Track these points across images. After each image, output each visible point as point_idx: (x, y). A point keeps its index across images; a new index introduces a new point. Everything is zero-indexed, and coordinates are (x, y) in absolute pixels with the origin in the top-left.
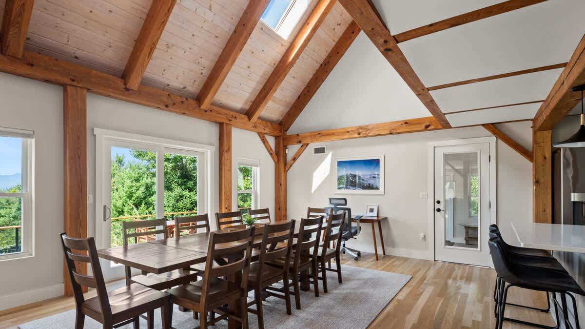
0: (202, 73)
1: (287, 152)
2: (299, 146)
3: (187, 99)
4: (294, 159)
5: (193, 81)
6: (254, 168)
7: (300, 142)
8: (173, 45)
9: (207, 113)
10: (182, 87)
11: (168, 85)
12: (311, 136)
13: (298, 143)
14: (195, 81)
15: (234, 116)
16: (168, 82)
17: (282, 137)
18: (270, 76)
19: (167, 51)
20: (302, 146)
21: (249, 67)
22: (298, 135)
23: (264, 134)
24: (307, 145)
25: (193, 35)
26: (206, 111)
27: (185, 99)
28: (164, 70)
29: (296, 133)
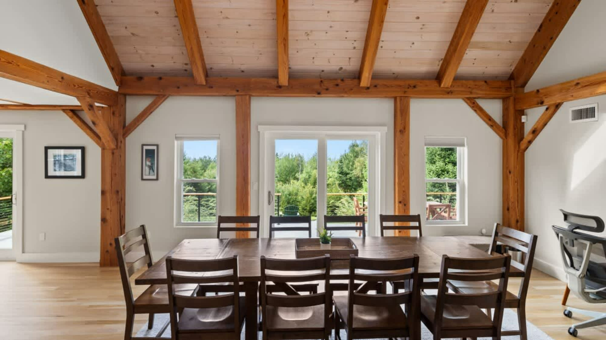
0: (355, 48)
1: (523, 121)
2: (541, 110)
3: (342, 80)
4: (535, 132)
5: (348, 59)
6: (458, 149)
7: (542, 103)
8: (311, 31)
9: (370, 90)
10: (338, 68)
11: (323, 71)
12: (561, 91)
13: (538, 104)
14: (350, 58)
15: (412, 85)
16: (322, 69)
17: (512, 98)
18: (462, 16)
19: (308, 39)
20: (547, 109)
21: (418, 18)
22: (538, 91)
23: (475, 98)
24: (558, 106)
25: (328, 12)
26: (368, 88)
27: (339, 81)
28: (313, 58)
29: (535, 89)
